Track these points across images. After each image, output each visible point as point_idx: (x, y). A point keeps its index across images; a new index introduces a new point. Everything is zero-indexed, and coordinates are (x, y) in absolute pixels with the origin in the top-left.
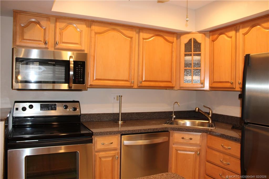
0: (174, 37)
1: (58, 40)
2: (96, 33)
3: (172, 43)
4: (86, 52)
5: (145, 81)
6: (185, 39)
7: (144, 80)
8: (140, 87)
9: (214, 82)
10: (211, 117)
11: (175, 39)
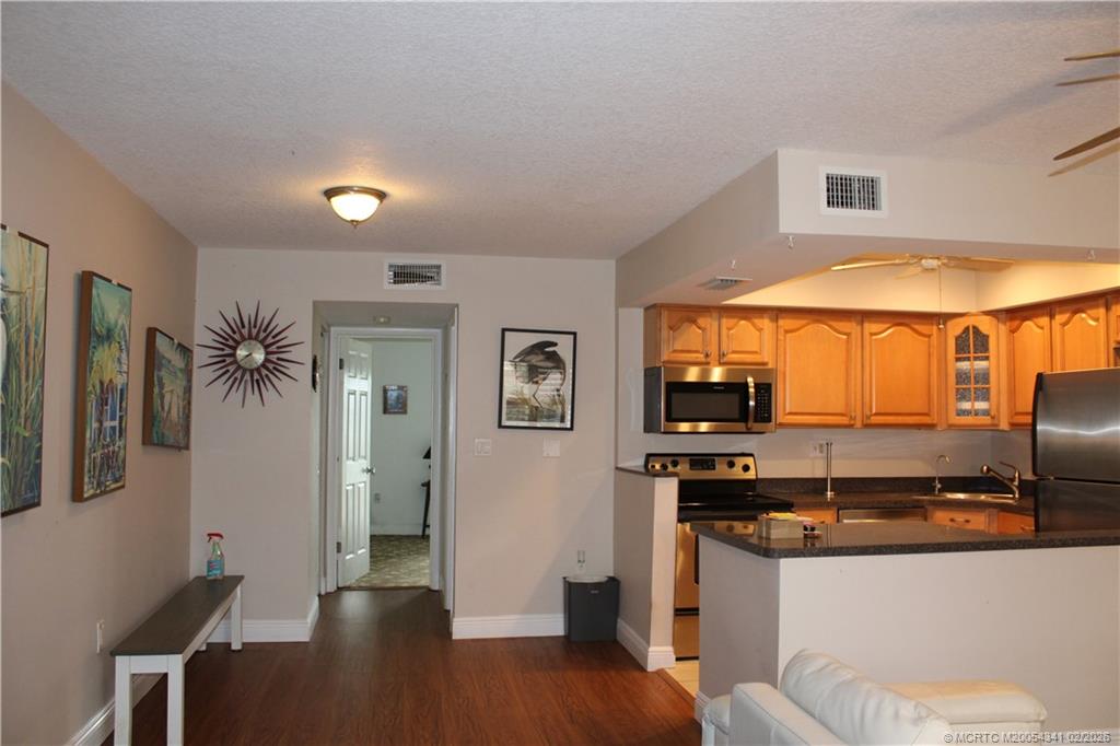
0: (932, 324)
1: (724, 348)
2: (787, 332)
3: (929, 336)
4: (770, 366)
5: (876, 414)
6: (955, 328)
7: (874, 411)
8: (867, 426)
9: (1017, 414)
10: (1017, 487)
11: (935, 328)
